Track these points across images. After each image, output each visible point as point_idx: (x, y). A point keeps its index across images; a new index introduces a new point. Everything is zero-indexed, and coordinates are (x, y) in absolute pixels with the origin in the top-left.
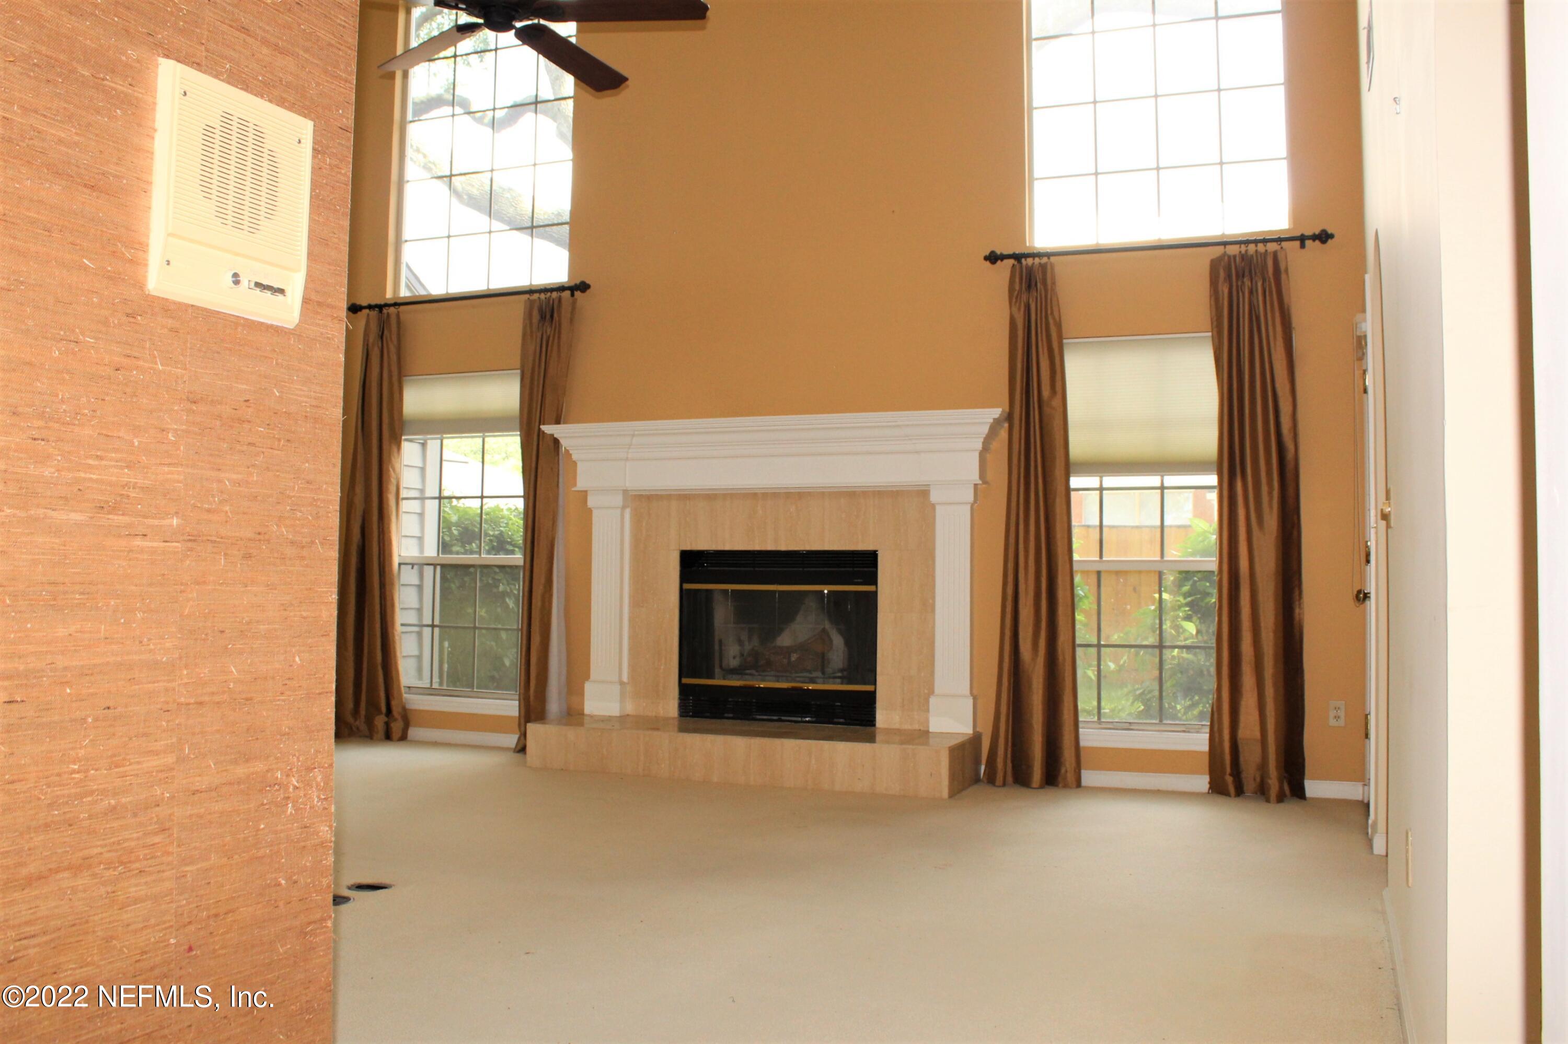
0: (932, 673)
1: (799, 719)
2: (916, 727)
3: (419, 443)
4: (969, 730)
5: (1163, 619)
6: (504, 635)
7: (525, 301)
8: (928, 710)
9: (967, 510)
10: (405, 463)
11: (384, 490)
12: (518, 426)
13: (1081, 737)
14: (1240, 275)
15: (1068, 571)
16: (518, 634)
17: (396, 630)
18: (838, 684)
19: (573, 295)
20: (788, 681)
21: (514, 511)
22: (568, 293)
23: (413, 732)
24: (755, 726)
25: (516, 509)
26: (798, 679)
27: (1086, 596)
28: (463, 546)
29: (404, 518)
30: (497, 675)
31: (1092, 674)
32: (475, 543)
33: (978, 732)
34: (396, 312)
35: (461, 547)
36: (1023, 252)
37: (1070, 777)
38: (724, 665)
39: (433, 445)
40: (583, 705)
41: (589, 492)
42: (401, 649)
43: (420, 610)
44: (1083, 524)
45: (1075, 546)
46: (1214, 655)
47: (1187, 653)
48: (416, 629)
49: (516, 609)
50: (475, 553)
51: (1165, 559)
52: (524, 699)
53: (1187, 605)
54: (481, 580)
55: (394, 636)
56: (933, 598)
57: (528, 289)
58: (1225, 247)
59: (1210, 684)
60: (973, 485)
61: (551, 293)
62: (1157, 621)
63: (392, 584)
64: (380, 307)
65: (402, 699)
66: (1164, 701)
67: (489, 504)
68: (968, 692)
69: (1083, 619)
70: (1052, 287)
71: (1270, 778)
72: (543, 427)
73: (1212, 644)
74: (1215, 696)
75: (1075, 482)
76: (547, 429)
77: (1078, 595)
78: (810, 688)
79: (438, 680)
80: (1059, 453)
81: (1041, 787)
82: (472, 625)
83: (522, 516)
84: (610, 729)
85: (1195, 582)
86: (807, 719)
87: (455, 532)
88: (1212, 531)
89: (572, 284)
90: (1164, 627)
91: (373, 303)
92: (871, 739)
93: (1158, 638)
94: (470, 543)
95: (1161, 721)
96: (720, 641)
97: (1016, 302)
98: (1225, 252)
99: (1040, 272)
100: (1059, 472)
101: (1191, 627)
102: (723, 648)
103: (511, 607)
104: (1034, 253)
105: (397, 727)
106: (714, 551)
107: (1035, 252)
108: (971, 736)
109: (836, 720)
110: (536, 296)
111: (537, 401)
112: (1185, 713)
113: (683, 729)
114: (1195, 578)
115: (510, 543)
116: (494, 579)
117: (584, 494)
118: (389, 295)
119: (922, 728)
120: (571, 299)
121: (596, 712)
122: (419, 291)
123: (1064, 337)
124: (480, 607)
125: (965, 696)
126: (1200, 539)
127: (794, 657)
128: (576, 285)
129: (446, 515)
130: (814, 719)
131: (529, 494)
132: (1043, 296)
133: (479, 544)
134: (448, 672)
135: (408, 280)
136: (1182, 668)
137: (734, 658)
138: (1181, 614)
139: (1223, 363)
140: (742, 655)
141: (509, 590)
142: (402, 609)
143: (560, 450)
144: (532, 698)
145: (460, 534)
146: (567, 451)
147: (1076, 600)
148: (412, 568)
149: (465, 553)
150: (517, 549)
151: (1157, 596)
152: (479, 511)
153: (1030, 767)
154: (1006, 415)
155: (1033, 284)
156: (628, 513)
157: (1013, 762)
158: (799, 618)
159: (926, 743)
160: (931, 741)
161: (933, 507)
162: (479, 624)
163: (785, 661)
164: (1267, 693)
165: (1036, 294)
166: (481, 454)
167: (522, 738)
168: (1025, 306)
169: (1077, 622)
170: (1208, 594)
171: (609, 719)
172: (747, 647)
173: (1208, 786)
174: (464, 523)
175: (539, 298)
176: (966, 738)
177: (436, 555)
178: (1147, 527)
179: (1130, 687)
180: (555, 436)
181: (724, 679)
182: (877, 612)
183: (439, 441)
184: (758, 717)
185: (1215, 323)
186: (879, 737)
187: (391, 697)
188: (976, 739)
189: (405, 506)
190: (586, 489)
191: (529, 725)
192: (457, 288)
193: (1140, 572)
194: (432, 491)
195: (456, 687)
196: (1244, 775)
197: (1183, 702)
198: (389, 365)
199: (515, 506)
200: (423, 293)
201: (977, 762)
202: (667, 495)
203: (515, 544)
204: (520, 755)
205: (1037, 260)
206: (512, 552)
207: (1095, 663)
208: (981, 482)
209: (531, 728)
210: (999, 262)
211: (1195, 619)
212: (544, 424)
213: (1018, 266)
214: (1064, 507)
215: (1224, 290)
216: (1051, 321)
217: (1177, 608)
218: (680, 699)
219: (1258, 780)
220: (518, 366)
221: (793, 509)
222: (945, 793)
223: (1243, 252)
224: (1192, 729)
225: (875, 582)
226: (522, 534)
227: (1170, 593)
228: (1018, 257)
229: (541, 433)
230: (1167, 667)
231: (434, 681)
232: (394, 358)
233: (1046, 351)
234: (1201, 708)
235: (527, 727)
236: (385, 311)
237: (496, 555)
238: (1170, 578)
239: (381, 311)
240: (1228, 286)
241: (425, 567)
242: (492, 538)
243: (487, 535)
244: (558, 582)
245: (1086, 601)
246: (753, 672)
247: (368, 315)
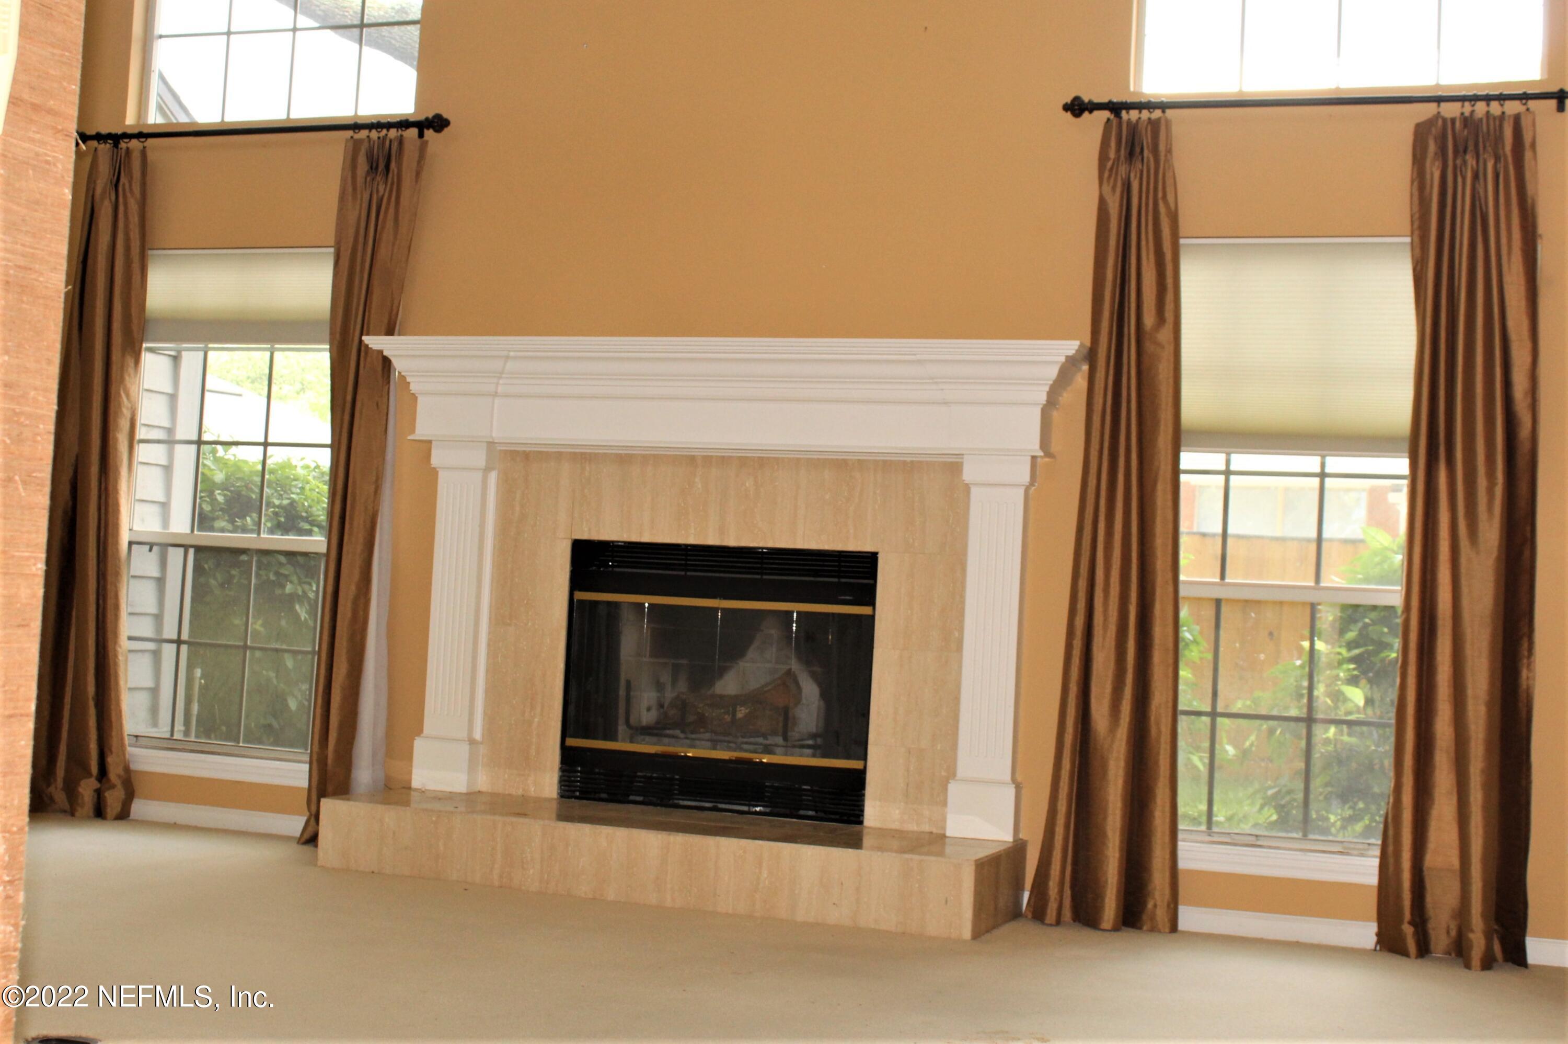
0: (954, 746)
1: (745, 808)
2: (926, 828)
3: (169, 356)
4: (1005, 835)
5: (1316, 679)
6: (289, 662)
7: (347, 140)
8: (945, 803)
9: (1018, 496)
10: (146, 387)
11: (111, 427)
12: (327, 337)
13: (1181, 854)
14: (1461, 150)
15: (1171, 596)
16: (313, 659)
17: (120, 647)
18: (808, 756)
19: (421, 135)
20: (729, 749)
21: (314, 470)
22: (414, 131)
23: (139, 808)
24: (677, 816)
25: (317, 467)
26: (745, 747)
27: (1195, 642)
28: (232, 522)
29: (141, 472)
30: (275, 724)
31: (1199, 762)
32: (251, 517)
33: (1021, 839)
34: (142, 148)
35: (228, 521)
36: (1124, 101)
37: (1161, 914)
38: (633, 721)
39: (191, 359)
40: (410, 773)
41: (434, 443)
42: (126, 675)
43: (158, 618)
44: (1195, 530)
45: (1183, 562)
46: (1392, 739)
47: (1349, 735)
48: (151, 646)
49: (311, 623)
50: (251, 531)
51: (1322, 584)
52: (318, 761)
53: (1351, 660)
54: (258, 575)
55: (116, 656)
56: (961, 630)
57: (351, 122)
58: (1439, 106)
59: (1384, 785)
60: (1029, 458)
61: (388, 131)
62: (1305, 684)
63: (117, 574)
64: (115, 139)
65: (124, 755)
66: (1311, 807)
67: (276, 456)
68: (1008, 777)
69: (1190, 675)
70: (1166, 156)
71: (1472, 931)
72: (366, 339)
73: (1390, 719)
74: (1391, 800)
75: (1188, 459)
76: (373, 342)
77: (1184, 640)
78: (764, 761)
79: (182, 728)
80: (1166, 416)
81: (1116, 929)
82: (241, 644)
83: (327, 478)
84: (452, 812)
85: (1366, 626)
86: (758, 809)
87: (220, 499)
88: (1395, 548)
89: (421, 117)
90: (1316, 693)
91: (104, 131)
92: (855, 842)
93: (1305, 710)
94: (243, 517)
95: (1305, 835)
96: (628, 683)
97: (1110, 176)
98: (1439, 113)
99: (1149, 132)
100: (1163, 440)
101: (1356, 696)
102: (632, 693)
103: (303, 619)
104: (1141, 103)
105: (114, 799)
106: (625, 542)
107: (1143, 100)
108: (1010, 845)
109: (802, 812)
110: (364, 133)
111: (359, 299)
112: (1344, 828)
113: (564, 817)
114: (1367, 620)
115: (306, 520)
116: (277, 574)
117: (426, 446)
118: (130, 120)
119: (934, 831)
120: (418, 142)
121: (431, 786)
122: (177, 117)
123: (1181, 234)
124: (254, 617)
125: (1002, 783)
126: (1377, 559)
127: (741, 712)
128: (427, 119)
129: (206, 471)
130: (768, 810)
131: (339, 443)
132: (1152, 171)
133: (257, 519)
134: (199, 715)
135: (161, 98)
136: (1339, 759)
137: (649, 709)
138: (1342, 675)
139: (1426, 281)
140: (661, 706)
141: (300, 593)
142: (131, 614)
143: (392, 377)
144: (330, 761)
145: (228, 501)
146: (402, 378)
147: (1181, 645)
148: (150, 550)
149: (234, 531)
150: (316, 529)
151: (1306, 644)
152: (260, 467)
153: (1099, 897)
154: (1085, 351)
155: (1138, 150)
156: (493, 477)
157: (1073, 887)
158: (751, 653)
159: (941, 854)
160: (948, 850)
161: (967, 488)
162: (252, 641)
163: (728, 718)
164: (1472, 799)
165: (1140, 166)
166: (266, 383)
167: (313, 820)
168: (1123, 185)
169: (1181, 681)
170: (1388, 646)
171: (450, 797)
172: (669, 695)
173: (1375, 939)
174: (233, 486)
175: (368, 137)
176: (1001, 848)
177: (188, 531)
178: (1293, 539)
179: (1257, 786)
180: (385, 353)
181: (631, 742)
182: (873, 648)
183: (201, 354)
184: (682, 803)
185: (1416, 224)
186: (867, 841)
187: (106, 750)
188: (1018, 850)
189: (143, 452)
190: (430, 438)
191: (324, 801)
192: (238, 115)
193: (1281, 603)
194: (186, 430)
195: (210, 738)
196: (1431, 925)
197: (1339, 811)
198: (127, 226)
199: (315, 461)
200: (183, 119)
201: (1018, 886)
202: (555, 452)
203: (314, 521)
204: (308, 849)
205: (1145, 114)
206: (309, 533)
207: (1206, 744)
208: (1041, 454)
209: (327, 805)
210: (1086, 114)
211: (1363, 682)
212: (368, 334)
213: (1115, 121)
214: (1169, 497)
215: (1434, 172)
216: (1162, 209)
217: (1336, 664)
218: (562, 770)
219: (1453, 933)
220: (332, 241)
221: (749, 483)
222: (967, 932)
223: (1467, 114)
224: (1354, 849)
225: (871, 601)
226: (325, 505)
227: (1326, 642)
228: (1116, 108)
229: (363, 349)
230: (1316, 755)
231: (176, 729)
232: (135, 219)
233: (1152, 256)
234: (1367, 822)
235: (322, 804)
236: (123, 145)
237: (282, 535)
238: (1328, 617)
239: (116, 145)
240: (1441, 166)
241: (171, 549)
242: (277, 510)
243: (269, 504)
244: (379, 581)
245: (1193, 647)
246: (677, 732)
247: (96, 149)
